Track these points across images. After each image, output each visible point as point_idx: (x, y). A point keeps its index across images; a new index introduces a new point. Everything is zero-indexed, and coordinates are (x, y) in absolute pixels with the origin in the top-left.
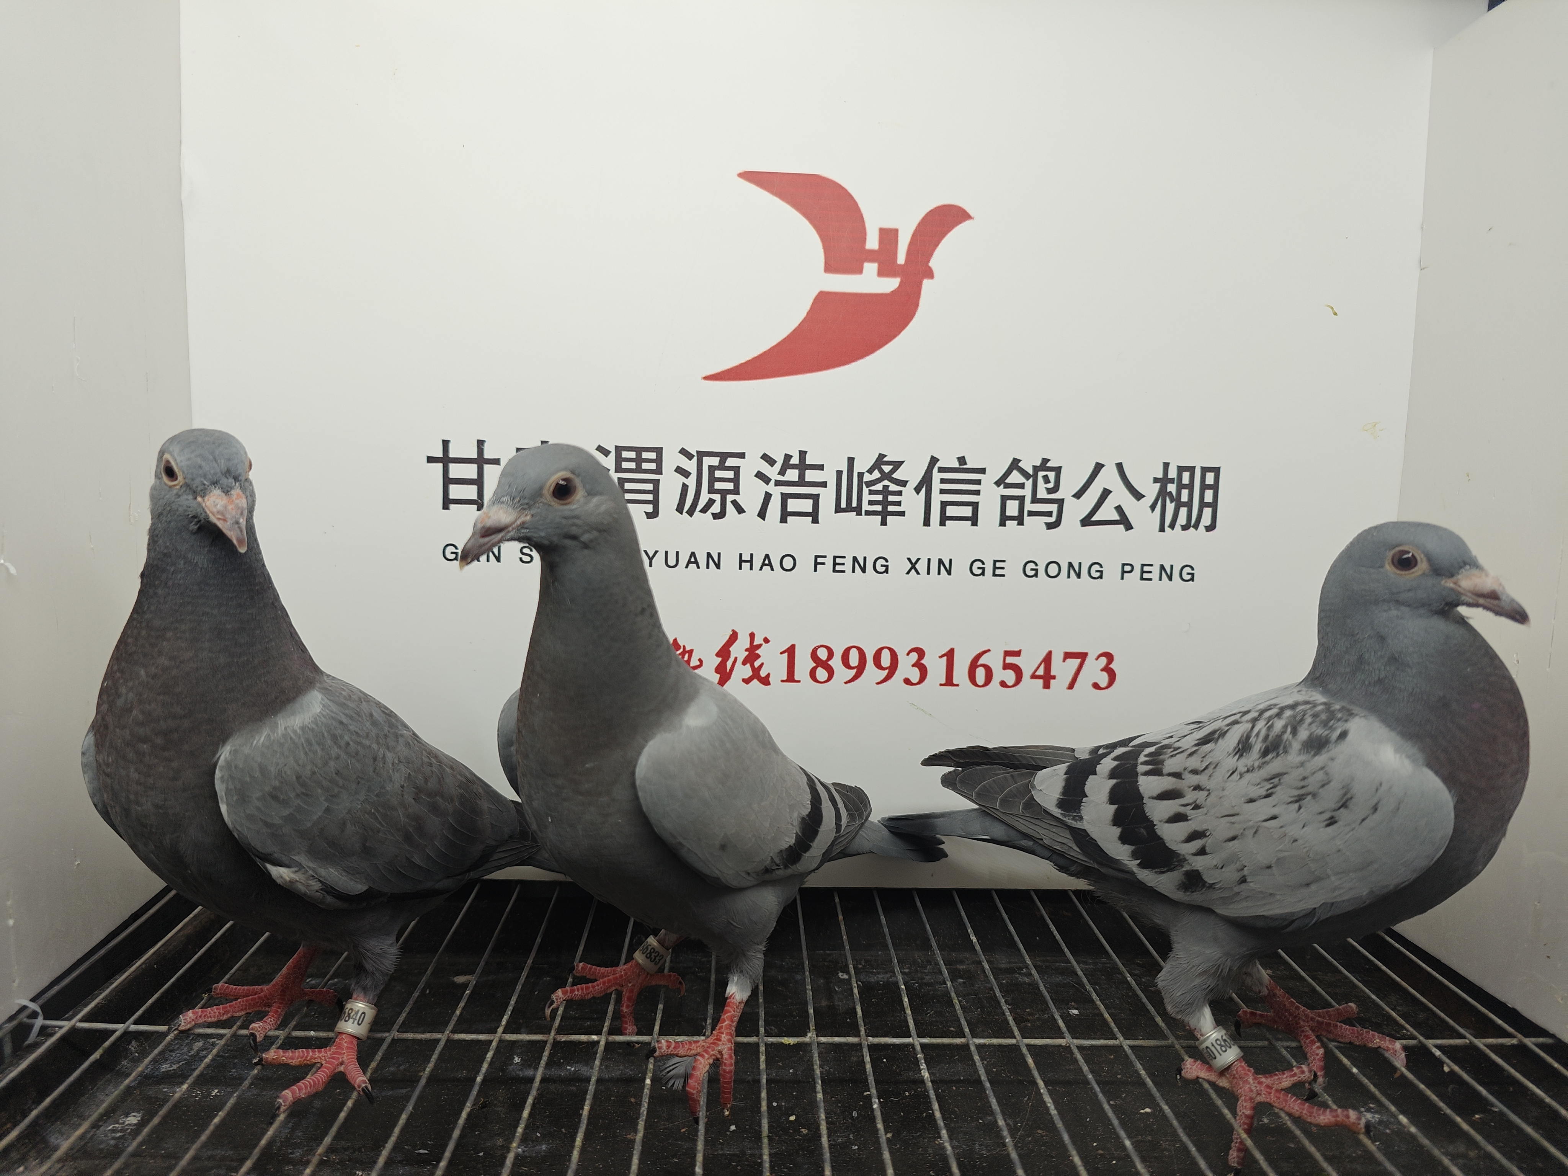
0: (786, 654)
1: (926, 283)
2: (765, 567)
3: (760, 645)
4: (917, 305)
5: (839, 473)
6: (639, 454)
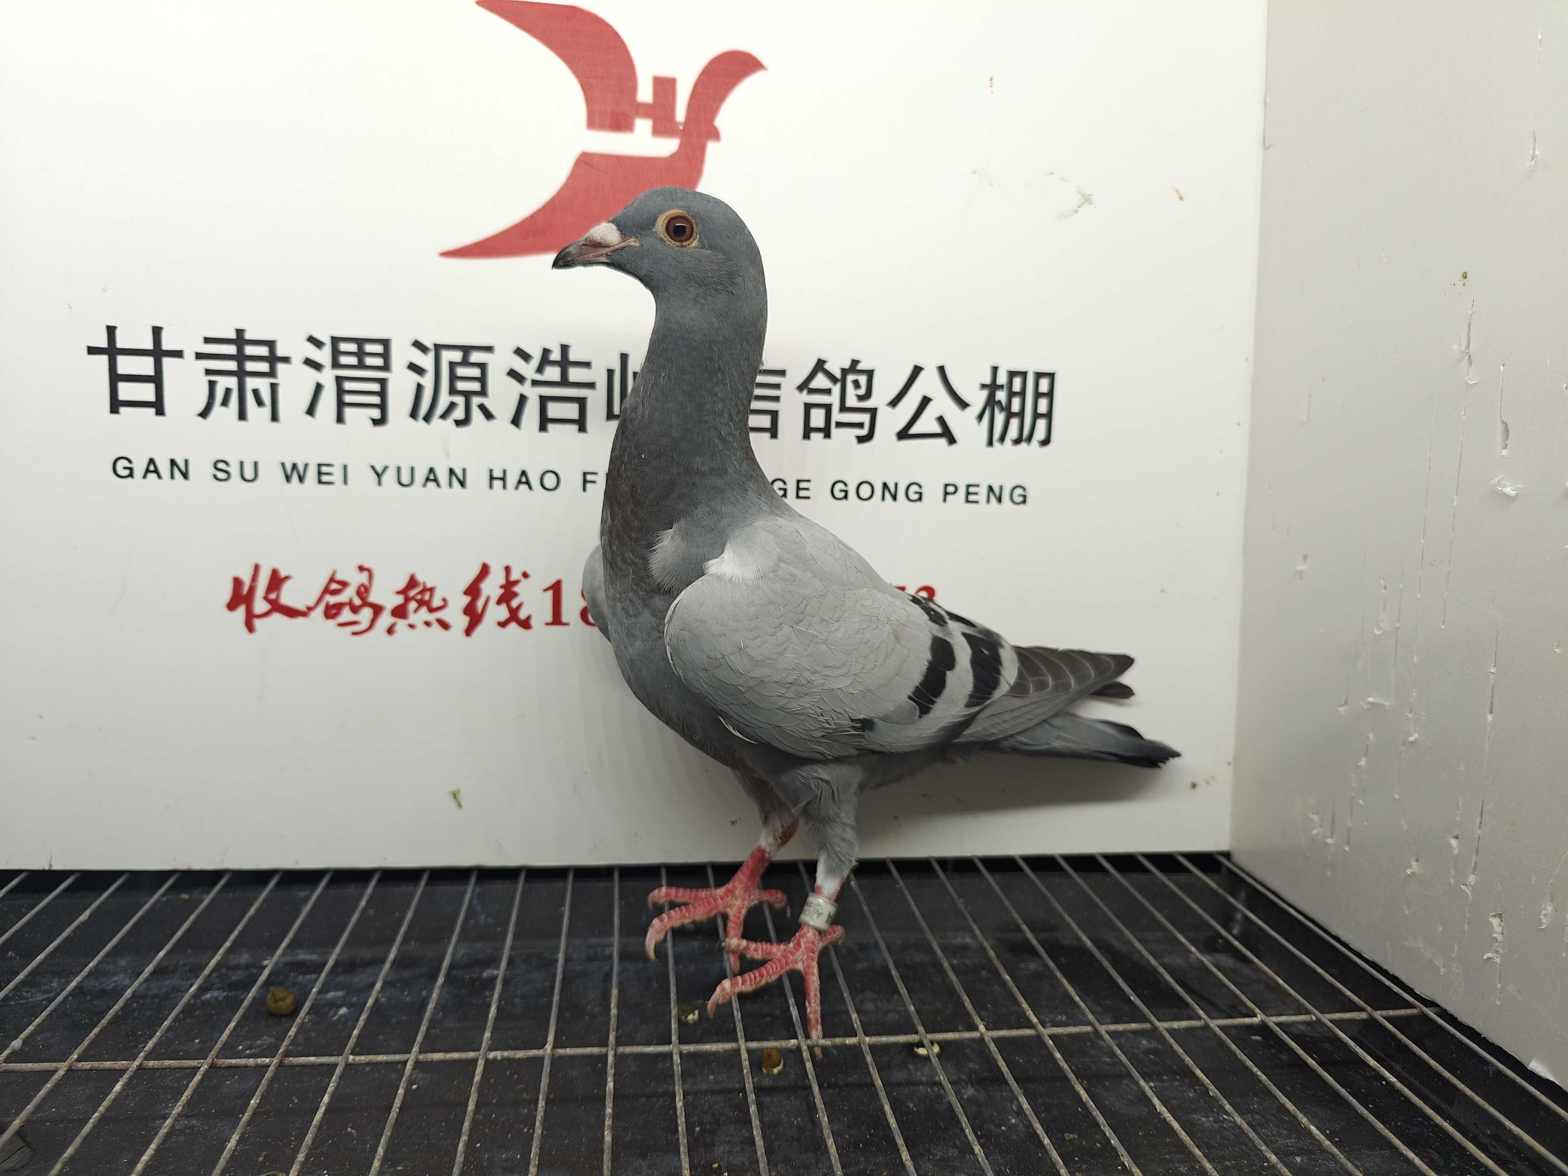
0: (551, 591)
2: (522, 487)
3: (517, 582)
4: (700, 173)
5: (610, 373)
6: (360, 347)
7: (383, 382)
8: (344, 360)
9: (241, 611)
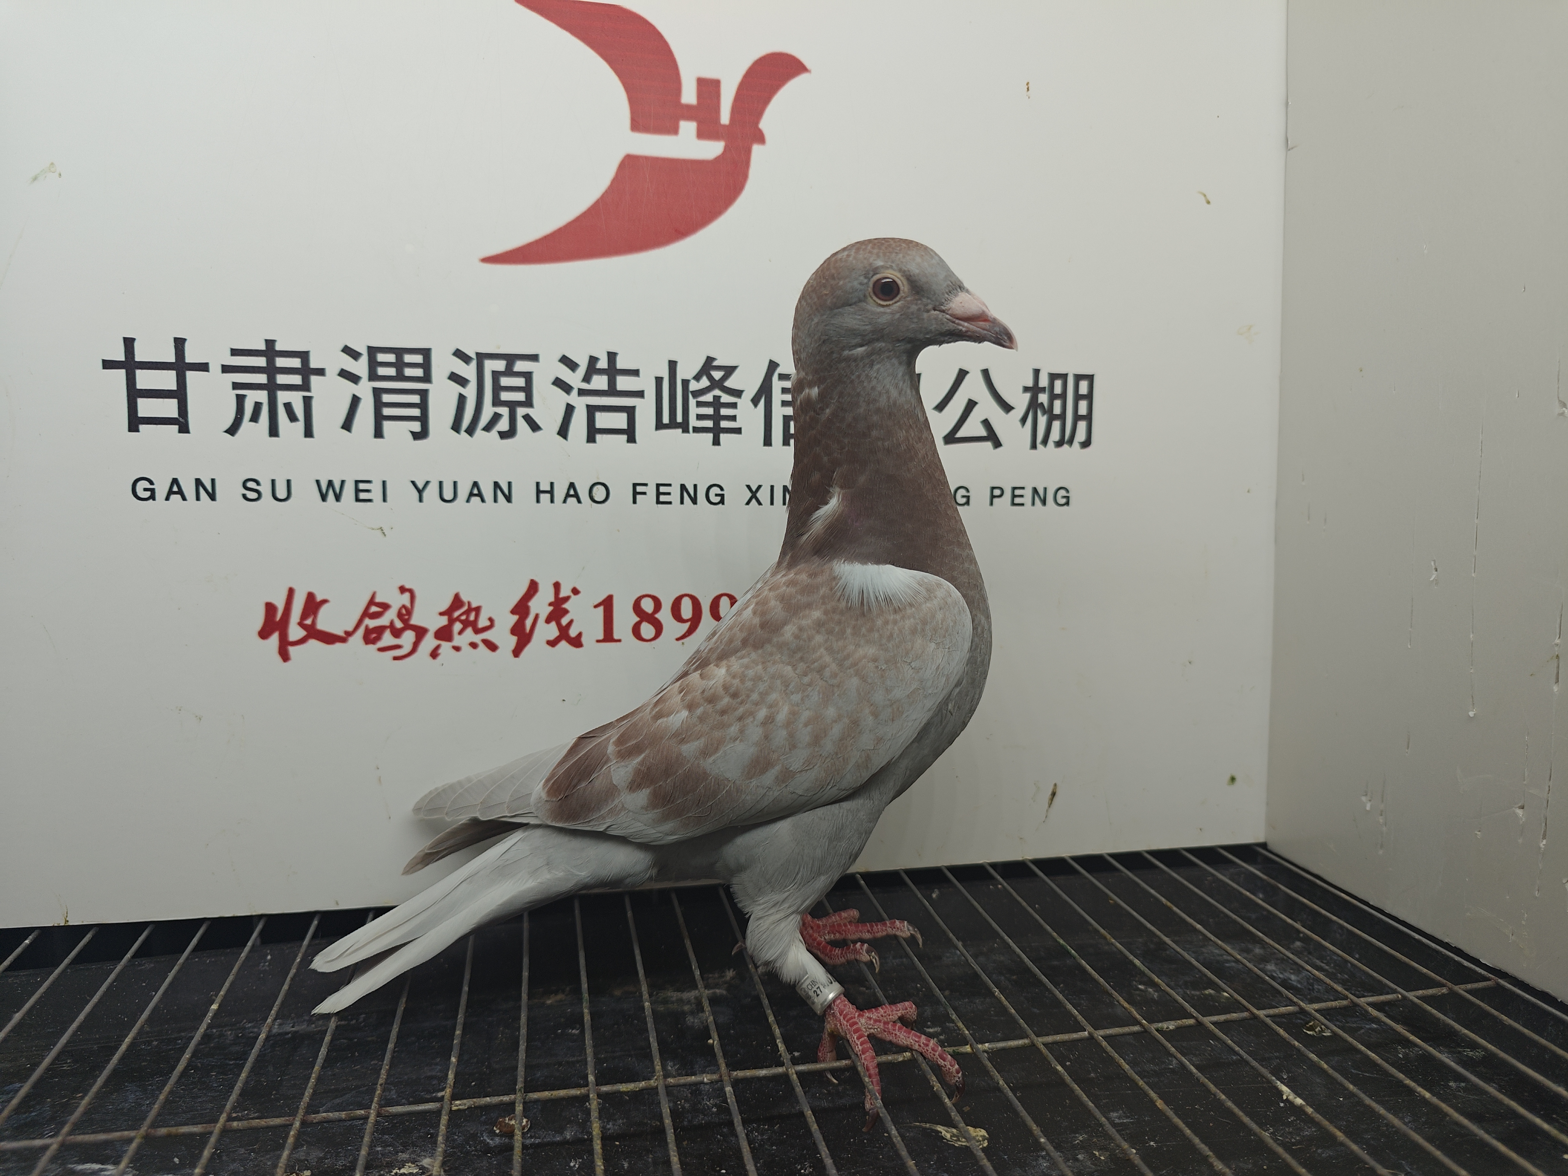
0: (601, 608)
1: (756, 149)
2: (570, 500)
3: (567, 599)
4: (745, 177)
5: (659, 381)
6: (399, 358)
7: (424, 394)
8: (382, 371)
9: (275, 638)
